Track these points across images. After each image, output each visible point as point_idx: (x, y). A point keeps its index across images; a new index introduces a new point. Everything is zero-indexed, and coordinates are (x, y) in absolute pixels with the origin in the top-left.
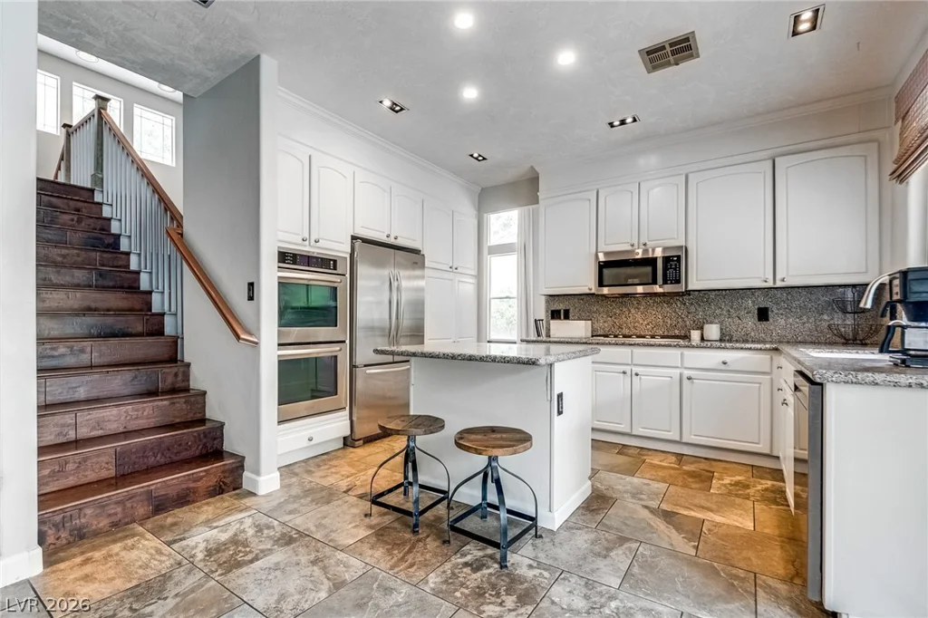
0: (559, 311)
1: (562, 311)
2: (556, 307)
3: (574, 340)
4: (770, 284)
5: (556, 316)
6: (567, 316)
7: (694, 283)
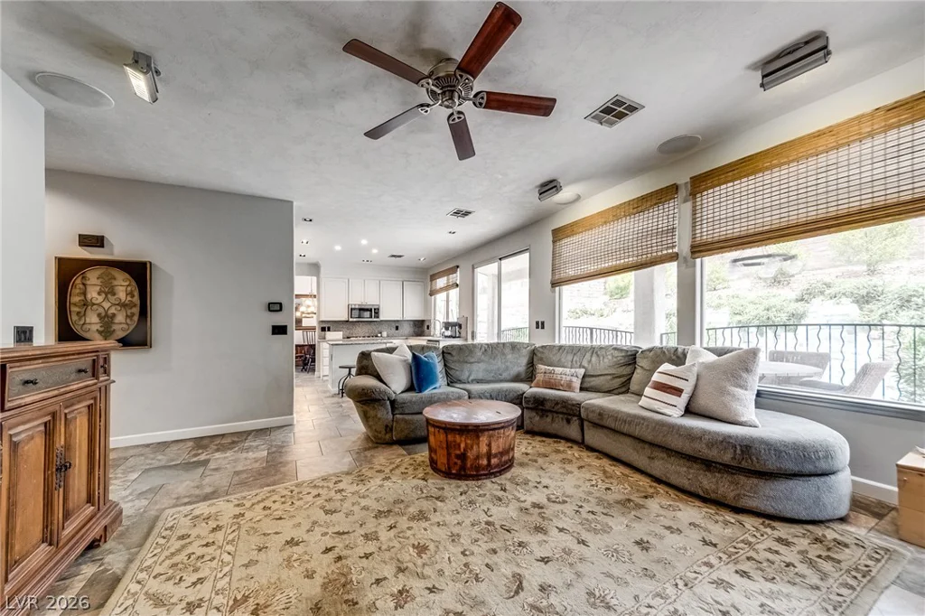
1: (327, 328)
4: (402, 319)
5: (323, 329)
6: (329, 330)
7: (382, 318)
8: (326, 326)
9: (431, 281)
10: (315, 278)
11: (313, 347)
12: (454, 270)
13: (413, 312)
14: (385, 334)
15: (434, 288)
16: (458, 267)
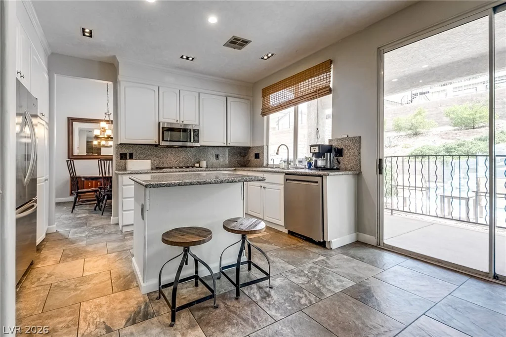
0: (126, 154)
1: (128, 154)
2: (124, 151)
3: (144, 172)
4: (225, 145)
5: (123, 156)
6: (131, 157)
7: (202, 142)
8: (128, 151)
9: (263, 97)
10: (110, 83)
11: (109, 179)
12: (325, 67)
13: (238, 137)
14: (204, 164)
15: (266, 107)
16: (331, 62)
